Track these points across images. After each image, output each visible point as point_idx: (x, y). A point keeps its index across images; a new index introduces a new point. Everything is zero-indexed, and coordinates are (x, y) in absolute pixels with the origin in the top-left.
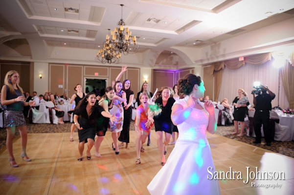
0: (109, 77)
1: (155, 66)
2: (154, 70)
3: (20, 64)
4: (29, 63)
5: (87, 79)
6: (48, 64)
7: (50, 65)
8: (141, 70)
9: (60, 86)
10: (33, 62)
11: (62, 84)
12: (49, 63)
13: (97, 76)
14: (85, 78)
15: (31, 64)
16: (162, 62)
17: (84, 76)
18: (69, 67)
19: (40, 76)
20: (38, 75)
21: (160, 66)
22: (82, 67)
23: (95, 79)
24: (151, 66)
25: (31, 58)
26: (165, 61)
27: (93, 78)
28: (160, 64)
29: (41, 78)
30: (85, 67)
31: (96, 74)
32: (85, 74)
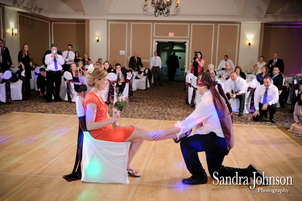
0: (189, 39)
1: (266, 17)
2: (266, 24)
3: (75, 23)
4: (83, 21)
6: (106, 21)
7: (109, 23)
8: (242, 24)
9: (122, 52)
10: (89, 20)
11: (124, 49)
12: (108, 21)
13: (171, 37)
14: (154, 40)
15: (86, 22)
16: (280, 10)
17: (153, 38)
18: (133, 24)
19: (97, 38)
20: (94, 37)
21: (276, 16)
22: (151, 24)
23: (169, 42)
24: (259, 18)
25: (84, 14)
26: (287, 7)
27: (167, 40)
28: (278, 13)
29: (98, 41)
30: (155, 24)
31: (171, 35)
32: (156, 35)
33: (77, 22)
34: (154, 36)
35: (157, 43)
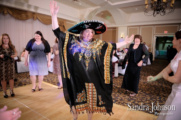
5: (157, 37)
6: (127, 27)
7: (129, 28)
13: (166, 33)
14: (155, 36)
15: (117, 28)
17: (154, 35)
18: (142, 28)
19: (122, 36)
20: (120, 36)
22: (153, 27)
23: (164, 37)
25: (115, 24)
27: (162, 36)
29: (122, 37)
30: (155, 26)
31: (166, 32)
32: (155, 33)
33: (113, 29)
34: (155, 34)
35: (156, 38)
